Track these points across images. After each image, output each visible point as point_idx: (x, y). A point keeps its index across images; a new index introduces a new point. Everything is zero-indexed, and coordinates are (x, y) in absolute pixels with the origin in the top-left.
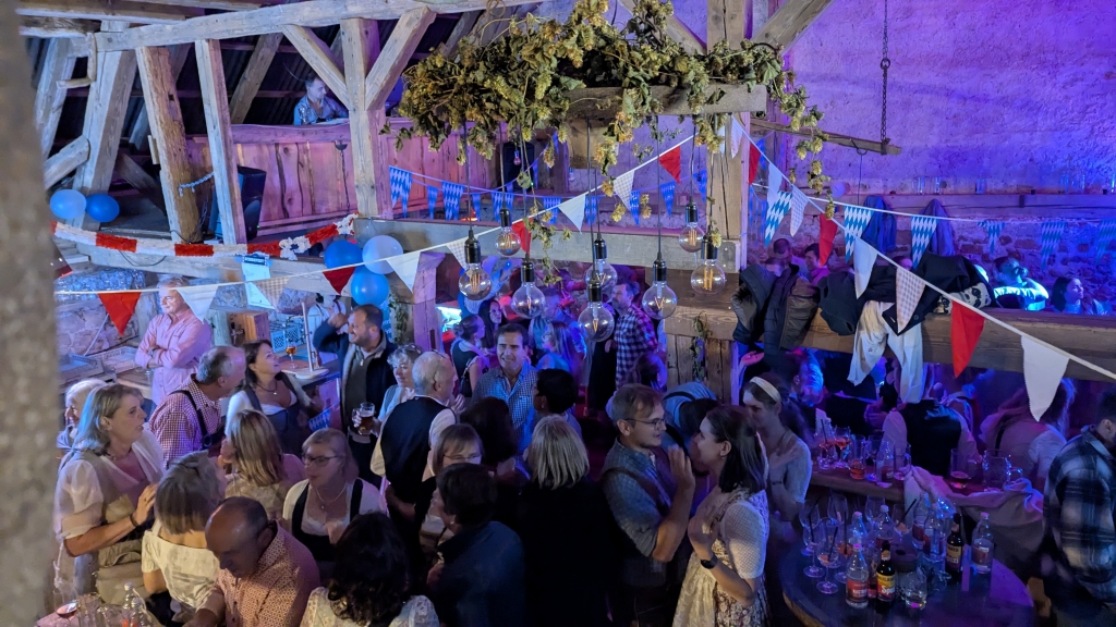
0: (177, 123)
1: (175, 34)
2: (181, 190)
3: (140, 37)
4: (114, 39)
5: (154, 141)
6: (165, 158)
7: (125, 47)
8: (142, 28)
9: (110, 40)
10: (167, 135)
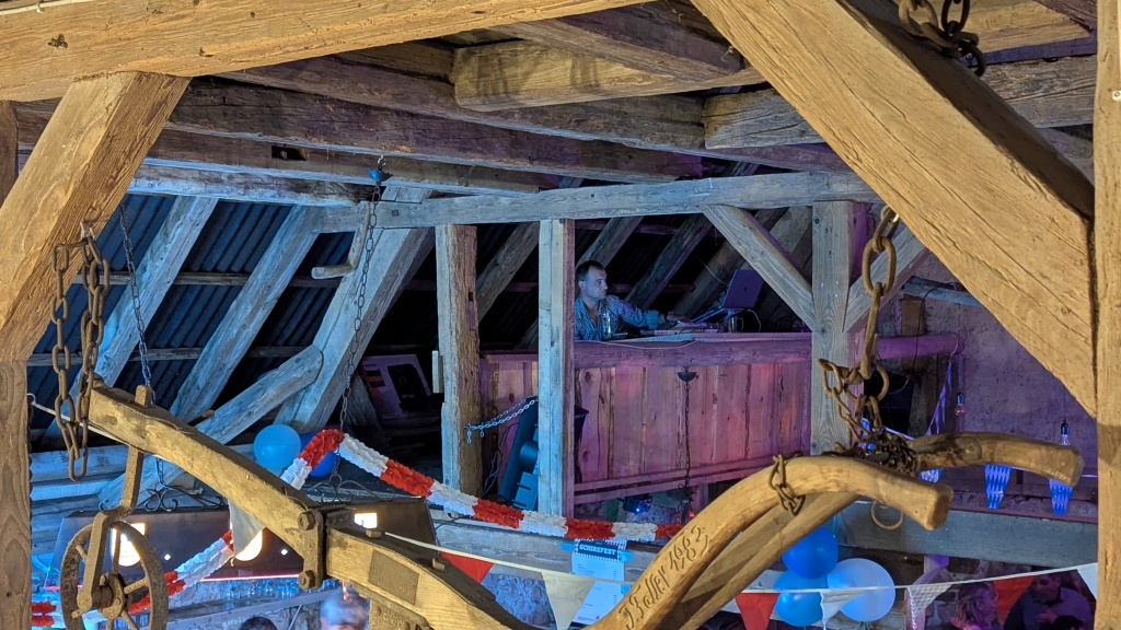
0: (473, 333)
1: (514, 210)
2: (469, 433)
3: (451, 211)
4: (403, 212)
5: (441, 359)
6: (455, 385)
7: (419, 223)
8: (457, 200)
9: (395, 213)
10: (462, 350)
